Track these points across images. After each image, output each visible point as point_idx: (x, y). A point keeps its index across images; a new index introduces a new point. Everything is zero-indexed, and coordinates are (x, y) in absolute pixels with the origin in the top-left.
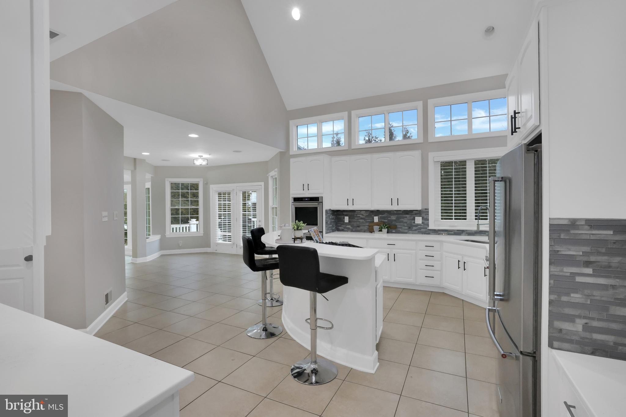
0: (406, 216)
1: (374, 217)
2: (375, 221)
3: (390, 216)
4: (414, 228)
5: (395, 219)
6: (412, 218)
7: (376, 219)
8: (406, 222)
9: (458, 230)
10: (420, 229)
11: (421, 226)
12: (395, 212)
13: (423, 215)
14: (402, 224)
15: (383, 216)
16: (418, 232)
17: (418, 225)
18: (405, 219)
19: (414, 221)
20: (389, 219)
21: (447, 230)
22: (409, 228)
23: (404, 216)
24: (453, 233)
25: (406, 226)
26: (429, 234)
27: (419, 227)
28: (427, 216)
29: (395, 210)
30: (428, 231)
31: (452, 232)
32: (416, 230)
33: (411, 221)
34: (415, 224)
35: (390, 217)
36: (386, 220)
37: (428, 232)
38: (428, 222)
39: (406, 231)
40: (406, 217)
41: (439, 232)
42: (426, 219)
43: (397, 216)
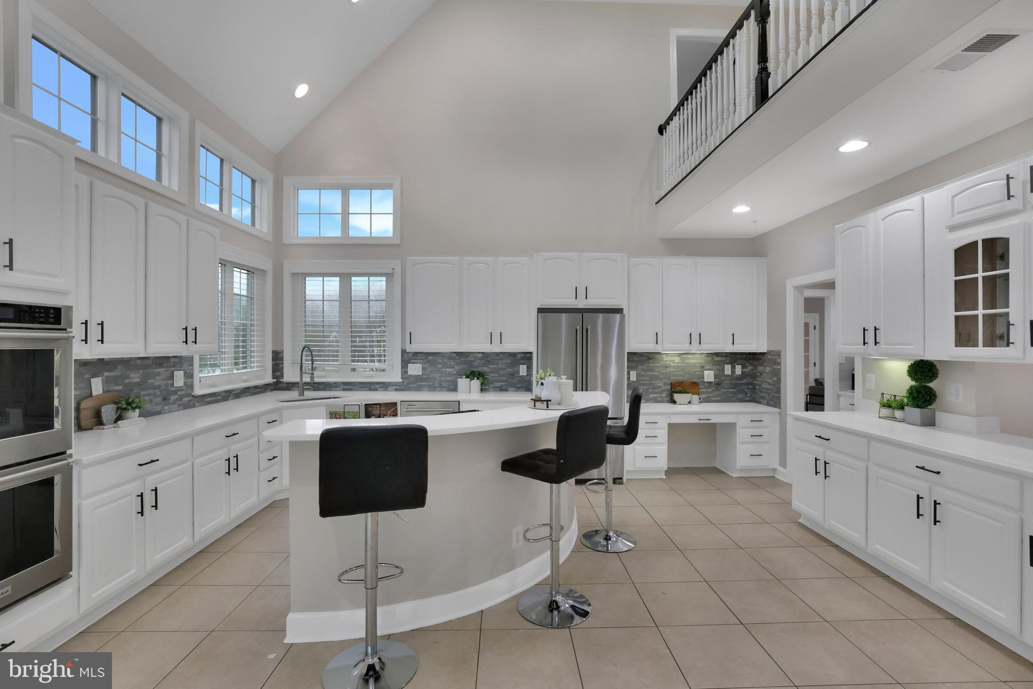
0: (159, 370)
1: (92, 380)
2: (94, 393)
3: (128, 373)
4: (173, 398)
5: (138, 380)
6: (168, 374)
7: (97, 386)
8: (159, 387)
9: (226, 392)
10: (181, 398)
11: (183, 390)
12: (138, 362)
13: (185, 364)
14: (151, 391)
15: (112, 374)
16: (179, 405)
17: (179, 388)
18: (157, 378)
19: (170, 382)
20: (126, 381)
21: (215, 393)
22: (164, 399)
23: (156, 370)
24: (220, 397)
25: (159, 396)
26: (193, 406)
27: (180, 393)
28: (191, 367)
29: (140, 358)
30: (191, 401)
31: (219, 395)
32: (174, 403)
33: (166, 381)
34: (172, 389)
35: (129, 378)
36: (119, 385)
37: (191, 403)
38: (191, 380)
39: (158, 408)
40: (159, 374)
41: (206, 400)
42: (189, 376)
43: (141, 371)
